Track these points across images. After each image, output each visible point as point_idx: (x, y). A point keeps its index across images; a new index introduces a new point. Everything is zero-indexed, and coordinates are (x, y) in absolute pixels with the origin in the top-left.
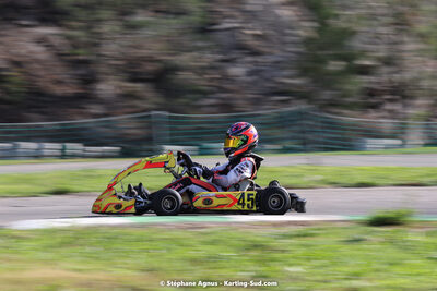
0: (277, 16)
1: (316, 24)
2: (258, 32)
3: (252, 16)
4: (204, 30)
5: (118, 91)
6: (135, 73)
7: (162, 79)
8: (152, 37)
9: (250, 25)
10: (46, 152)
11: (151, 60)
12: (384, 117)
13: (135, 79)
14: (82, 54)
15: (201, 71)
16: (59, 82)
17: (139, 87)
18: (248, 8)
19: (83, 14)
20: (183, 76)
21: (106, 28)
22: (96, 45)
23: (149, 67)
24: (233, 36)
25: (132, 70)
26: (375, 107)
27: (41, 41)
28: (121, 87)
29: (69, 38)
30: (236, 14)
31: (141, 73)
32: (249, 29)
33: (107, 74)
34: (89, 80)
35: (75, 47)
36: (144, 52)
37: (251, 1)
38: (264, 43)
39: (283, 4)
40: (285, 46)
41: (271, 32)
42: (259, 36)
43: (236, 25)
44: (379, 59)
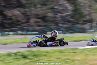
3: (61, 5)
5: (35, 21)
6: (38, 17)
7: (44, 18)
8: (41, 10)
12: (87, 26)
13: (38, 19)
14: (28, 14)
15: (51, 17)
17: (39, 20)
18: (60, 4)
19: (28, 5)
20: (48, 18)
23: (41, 16)
26: (85, 24)
27: (19, 11)
28: (35, 20)
30: (57, 5)
31: (39, 17)
32: (60, 8)
33: (33, 18)
34: (29, 19)
35: (26, 12)
36: (40, 13)
37: (60, 2)
38: (63, 11)
39: (67, 3)
40: (67, 11)
41: (65, 9)
42: (62, 9)
43: (57, 7)
44: (86, 14)
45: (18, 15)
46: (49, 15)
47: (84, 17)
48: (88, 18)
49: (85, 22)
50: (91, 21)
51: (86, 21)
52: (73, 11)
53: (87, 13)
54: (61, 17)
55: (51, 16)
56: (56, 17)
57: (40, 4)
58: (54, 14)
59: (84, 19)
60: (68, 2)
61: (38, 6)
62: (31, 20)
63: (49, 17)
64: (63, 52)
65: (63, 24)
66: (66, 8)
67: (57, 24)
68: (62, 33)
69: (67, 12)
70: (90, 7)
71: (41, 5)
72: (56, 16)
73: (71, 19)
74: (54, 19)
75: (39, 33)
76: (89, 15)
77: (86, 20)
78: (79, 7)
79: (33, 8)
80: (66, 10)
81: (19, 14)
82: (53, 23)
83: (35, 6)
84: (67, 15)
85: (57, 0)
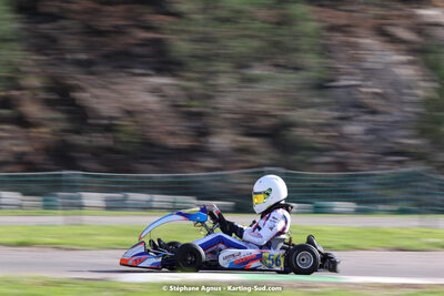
0: (396, 75)
1: (436, 85)
2: (377, 90)
3: (370, 74)
4: (322, 86)
5: (234, 145)
6: (252, 128)
8: (269, 91)
9: (369, 83)
10: (155, 204)
11: (266, 115)
13: (250, 134)
14: (197, 107)
15: (320, 127)
16: (172, 134)
17: (253, 141)
18: (368, 65)
19: (199, 65)
21: (223, 80)
22: (209, 97)
23: (264, 122)
24: (350, 94)
25: (248, 124)
27: (155, 90)
28: (236, 141)
29: (185, 89)
30: (357, 71)
32: (367, 86)
34: (203, 133)
35: (191, 98)
36: (260, 107)
37: (370, 58)
38: (382, 102)
39: (403, 63)
41: (390, 91)
42: (377, 94)
43: (355, 83)
45: (151, 111)
60: (411, 58)
61: (257, 72)
62: (214, 140)
63: (305, 125)
68: (358, 212)
75: (236, 206)
80: (398, 95)
81: (156, 107)
85: (355, 46)
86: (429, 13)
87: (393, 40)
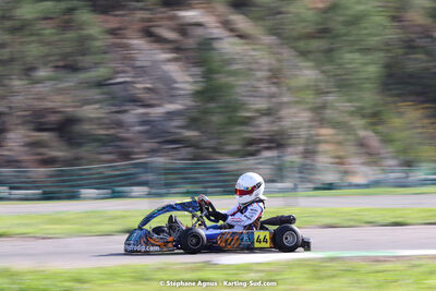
0: (165, 72)
2: (148, 86)
3: (141, 71)
4: (101, 84)
5: (27, 140)
6: (41, 124)
7: (66, 128)
8: (53, 92)
9: (141, 80)
11: (54, 111)
12: (260, 163)
13: (40, 129)
15: (98, 121)
17: (45, 136)
18: (138, 64)
20: (86, 127)
23: (53, 118)
24: (127, 90)
25: (38, 121)
26: (252, 154)
28: (28, 136)
30: (127, 69)
31: (45, 124)
32: (140, 83)
33: (17, 125)
36: (49, 105)
37: (140, 57)
38: (154, 96)
39: (169, 60)
40: (172, 98)
41: (160, 85)
42: (148, 89)
43: (128, 79)
44: (257, 111)
46: (90, 111)
47: (246, 122)
48: (264, 126)
49: (251, 148)
50: (277, 142)
51: (254, 139)
52: (197, 94)
53: (262, 104)
54: (143, 123)
55: (99, 118)
56: (120, 124)
57: (51, 65)
58: (114, 109)
59: (249, 132)
60: (174, 55)
61: (42, 73)
62: (11, 135)
63: (91, 120)
64: (148, 280)
65: (153, 152)
66: (168, 81)
67: (126, 156)
68: (150, 195)
69: (171, 103)
70: (275, 76)
71: (57, 67)
72: (120, 116)
73: (188, 133)
74: (112, 132)
75: (44, 193)
76: (268, 113)
77: (256, 136)
78: (223, 79)
79: (17, 83)
80: (168, 90)
82: (110, 149)
83: (28, 70)
84: (171, 115)
85: (127, 47)
86: (189, 15)
87: (159, 40)
